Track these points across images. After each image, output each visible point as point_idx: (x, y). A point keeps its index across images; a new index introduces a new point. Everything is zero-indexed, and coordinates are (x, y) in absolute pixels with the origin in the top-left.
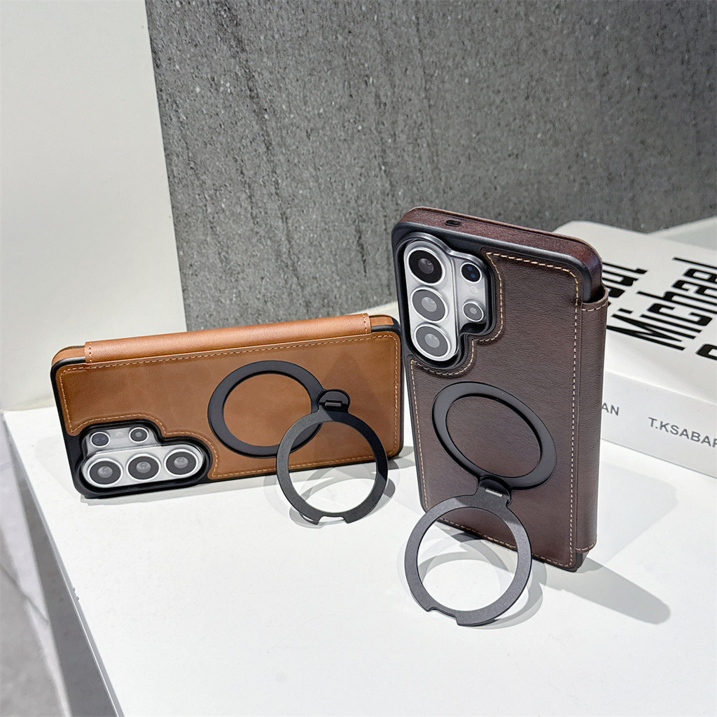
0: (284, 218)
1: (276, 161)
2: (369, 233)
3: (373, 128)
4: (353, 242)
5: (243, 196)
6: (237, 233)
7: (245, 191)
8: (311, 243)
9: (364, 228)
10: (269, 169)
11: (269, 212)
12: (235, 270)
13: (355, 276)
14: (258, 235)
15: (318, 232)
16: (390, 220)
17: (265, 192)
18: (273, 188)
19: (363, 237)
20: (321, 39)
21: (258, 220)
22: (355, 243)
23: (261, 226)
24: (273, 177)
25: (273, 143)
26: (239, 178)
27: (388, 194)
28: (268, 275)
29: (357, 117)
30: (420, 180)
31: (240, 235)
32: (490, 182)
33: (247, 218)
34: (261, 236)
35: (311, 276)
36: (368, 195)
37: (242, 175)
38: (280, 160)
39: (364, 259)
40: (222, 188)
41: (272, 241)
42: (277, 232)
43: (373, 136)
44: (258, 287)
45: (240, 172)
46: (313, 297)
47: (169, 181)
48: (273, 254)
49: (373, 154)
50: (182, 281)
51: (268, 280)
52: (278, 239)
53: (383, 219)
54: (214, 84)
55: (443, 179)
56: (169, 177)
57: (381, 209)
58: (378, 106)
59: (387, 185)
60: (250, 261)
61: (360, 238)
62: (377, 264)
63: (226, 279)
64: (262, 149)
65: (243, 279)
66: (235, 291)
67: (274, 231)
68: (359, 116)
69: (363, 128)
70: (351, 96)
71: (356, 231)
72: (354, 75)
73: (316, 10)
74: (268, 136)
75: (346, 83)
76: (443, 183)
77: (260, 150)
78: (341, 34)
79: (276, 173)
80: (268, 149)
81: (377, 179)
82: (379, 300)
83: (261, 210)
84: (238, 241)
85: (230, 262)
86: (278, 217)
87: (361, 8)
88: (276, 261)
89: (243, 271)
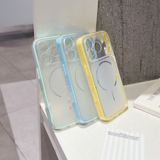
0: (123, 54)
1: (124, 38)
3: (151, 31)
8: (128, 63)
10: (122, 40)
11: (119, 52)
13: (137, 73)
15: (131, 60)
16: (150, 58)
18: (121, 45)
19: (142, 62)
20: (143, 4)
22: (139, 64)
25: (124, 33)
29: (147, 27)
35: (126, 72)
36: (146, 50)
39: (141, 68)
49: (149, 39)
54: (112, 14)
57: (148, 55)
59: (151, 48)
62: (144, 70)
64: (121, 34)
69: (148, 31)
70: (147, 21)
71: (140, 60)
72: (149, 15)
74: (123, 30)
75: (147, 17)
78: (148, 3)
81: (149, 46)
82: (142, 80)
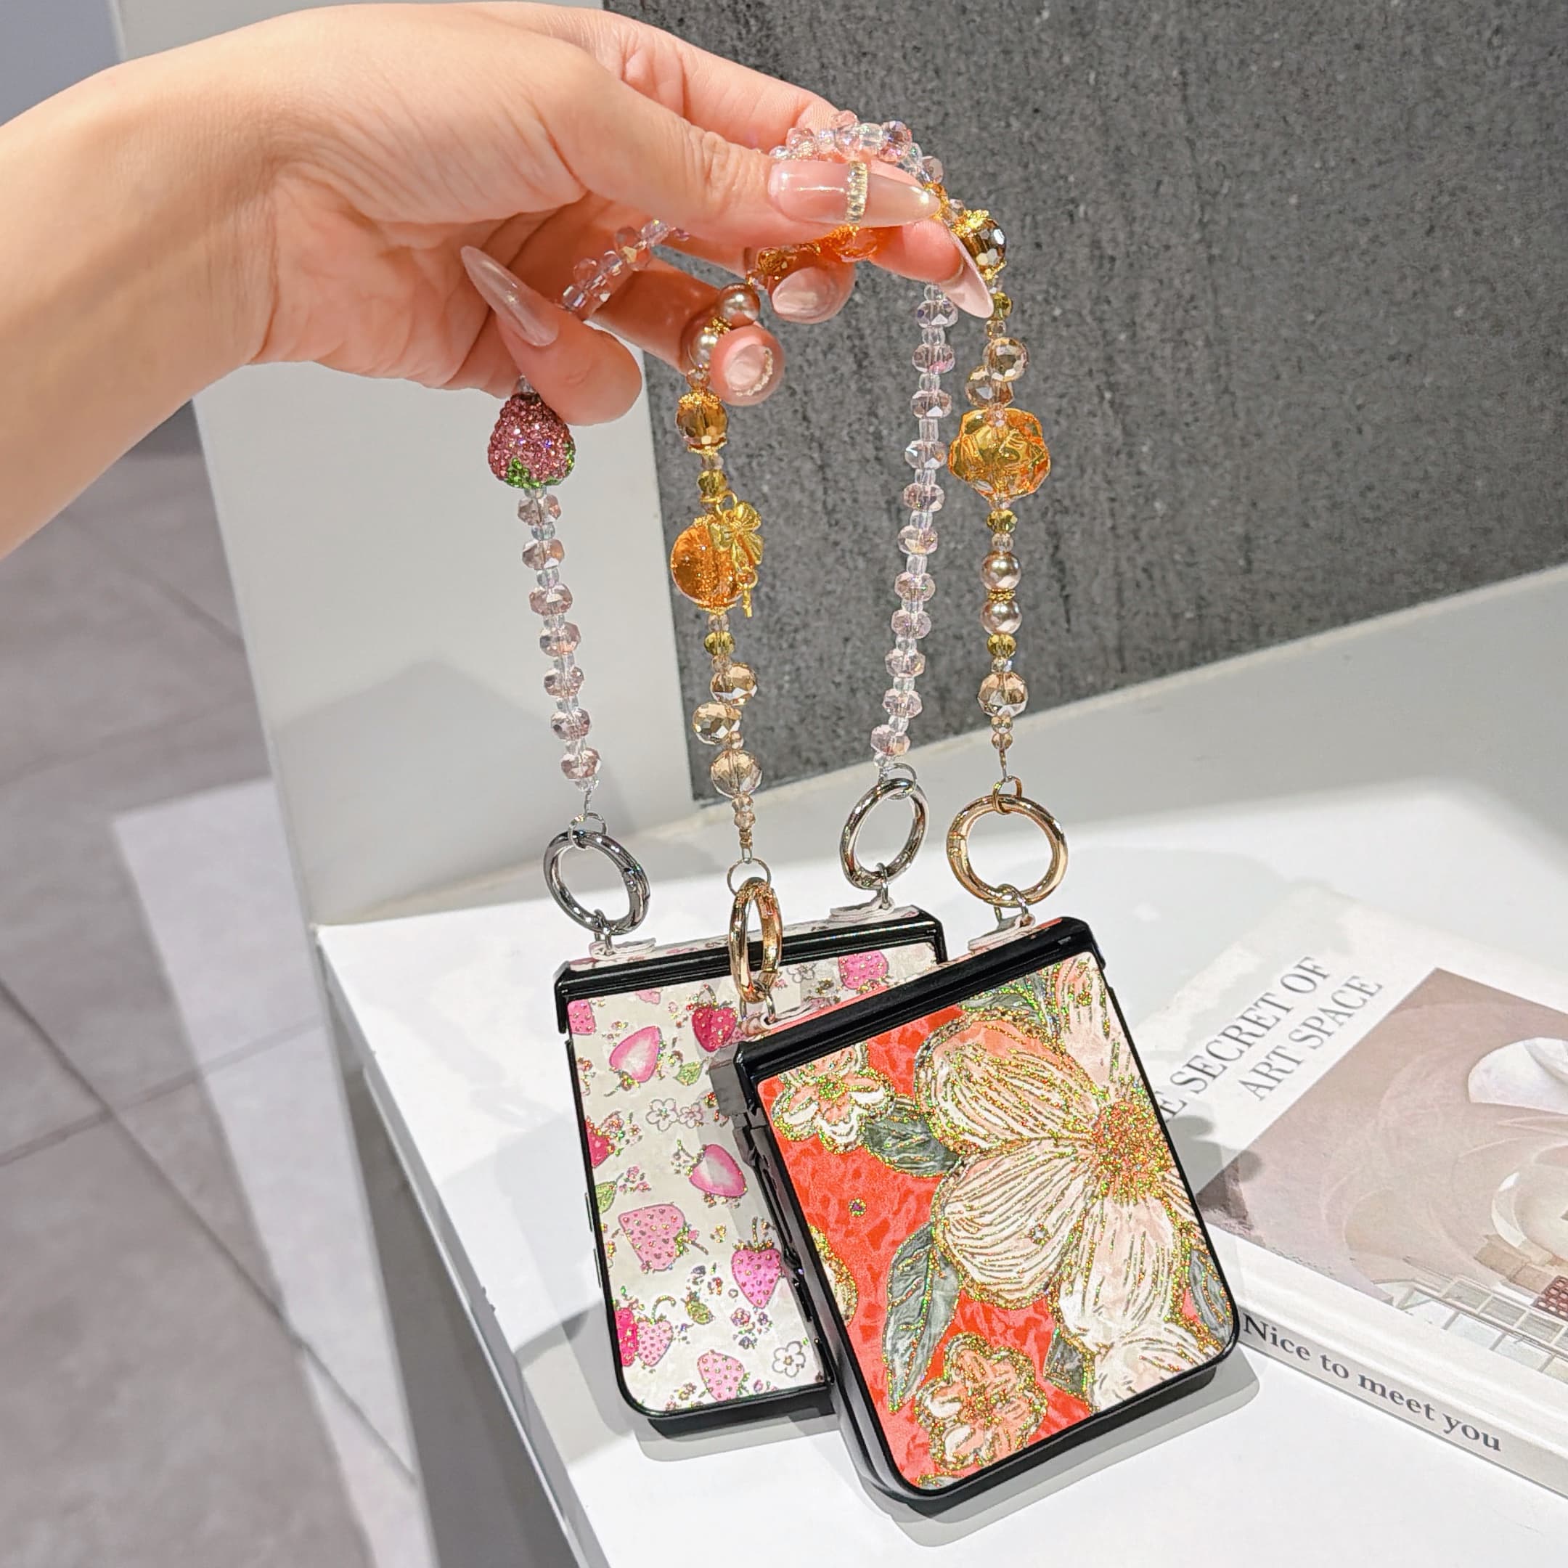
1: (877, 390)
2: (1077, 536)
3: (1085, 312)
4: (1041, 559)
5: (808, 467)
6: (795, 546)
7: (812, 458)
9: (1065, 527)
10: (863, 408)
11: (862, 498)
12: (789, 624)
13: (1046, 631)
14: (839, 548)
15: (967, 538)
16: (1122, 506)
17: (853, 456)
18: (870, 446)
19: (1063, 546)
20: (974, 130)
21: (838, 516)
22: (1046, 560)
23: (844, 529)
24: (870, 424)
25: (872, 352)
26: (799, 430)
27: (1118, 453)
28: (859, 632)
29: (1052, 290)
30: (1189, 418)
31: (800, 548)
32: (1350, 418)
33: (816, 512)
34: (843, 550)
35: (950, 633)
36: (1074, 455)
37: (805, 424)
38: (884, 389)
39: (1065, 593)
40: (763, 453)
41: (869, 561)
42: (877, 540)
43: (1085, 329)
44: (837, 659)
45: (799, 416)
46: (955, 678)
47: (655, 441)
48: (871, 588)
49: (1086, 369)
50: (678, 651)
51: (858, 644)
52: (879, 555)
53: (1106, 506)
55: (1242, 415)
56: (654, 433)
57: (1104, 485)
58: (1096, 262)
59: (1117, 433)
60: (821, 604)
61: (1057, 548)
62: (1093, 603)
63: (769, 645)
65: (806, 642)
66: (787, 668)
67: (870, 539)
68: (1057, 286)
69: (1064, 313)
70: (1038, 245)
71: (1049, 533)
72: (1045, 202)
73: (963, 69)
74: (862, 338)
75: (1028, 220)
76: (1240, 424)
77: (844, 369)
78: (1017, 116)
79: (876, 416)
80: (860, 366)
81: (1096, 420)
82: (1099, 683)
83: (844, 495)
84: (796, 563)
85: (778, 607)
86: (879, 508)
87: (1060, 57)
88: (876, 604)
89: (806, 626)
